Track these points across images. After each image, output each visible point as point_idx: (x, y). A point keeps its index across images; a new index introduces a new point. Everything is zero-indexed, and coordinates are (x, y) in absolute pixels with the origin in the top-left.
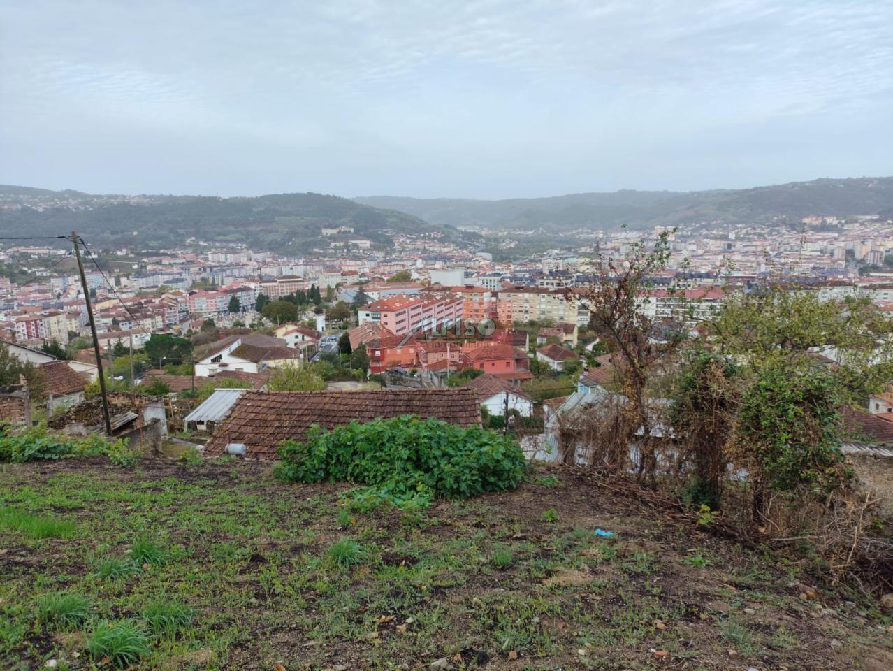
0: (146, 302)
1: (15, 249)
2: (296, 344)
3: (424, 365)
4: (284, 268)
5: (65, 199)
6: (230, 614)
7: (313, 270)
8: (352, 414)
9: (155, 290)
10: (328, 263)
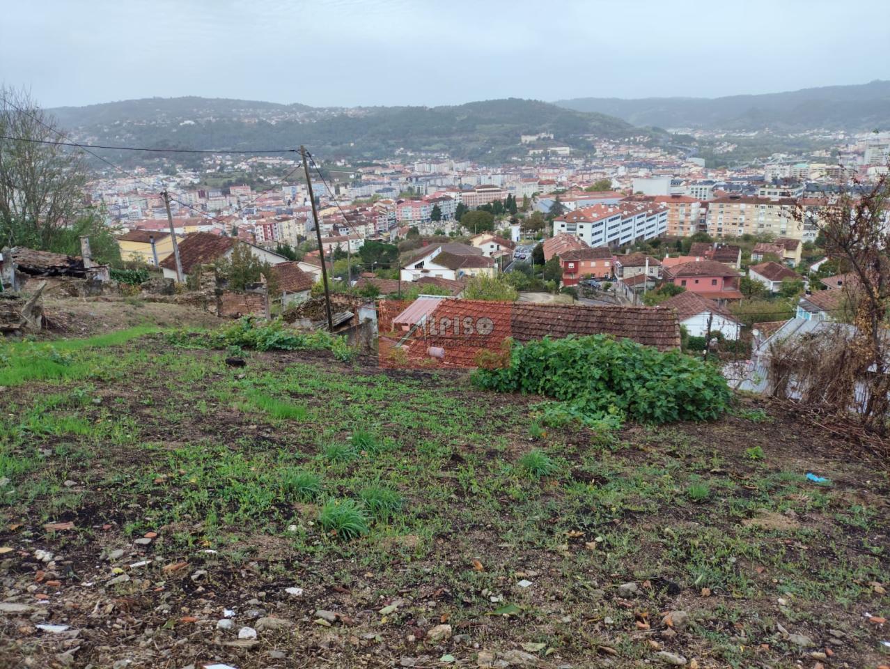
0: (361, 210)
1: (254, 159)
2: (491, 253)
3: (619, 279)
4: (482, 177)
5: (293, 112)
6: (434, 506)
7: (510, 179)
8: (544, 327)
9: (368, 198)
10: (526, 172)
